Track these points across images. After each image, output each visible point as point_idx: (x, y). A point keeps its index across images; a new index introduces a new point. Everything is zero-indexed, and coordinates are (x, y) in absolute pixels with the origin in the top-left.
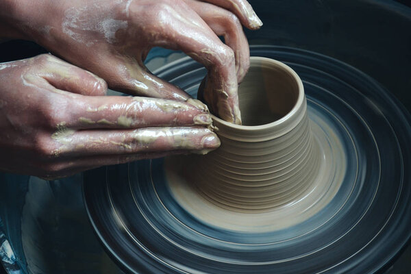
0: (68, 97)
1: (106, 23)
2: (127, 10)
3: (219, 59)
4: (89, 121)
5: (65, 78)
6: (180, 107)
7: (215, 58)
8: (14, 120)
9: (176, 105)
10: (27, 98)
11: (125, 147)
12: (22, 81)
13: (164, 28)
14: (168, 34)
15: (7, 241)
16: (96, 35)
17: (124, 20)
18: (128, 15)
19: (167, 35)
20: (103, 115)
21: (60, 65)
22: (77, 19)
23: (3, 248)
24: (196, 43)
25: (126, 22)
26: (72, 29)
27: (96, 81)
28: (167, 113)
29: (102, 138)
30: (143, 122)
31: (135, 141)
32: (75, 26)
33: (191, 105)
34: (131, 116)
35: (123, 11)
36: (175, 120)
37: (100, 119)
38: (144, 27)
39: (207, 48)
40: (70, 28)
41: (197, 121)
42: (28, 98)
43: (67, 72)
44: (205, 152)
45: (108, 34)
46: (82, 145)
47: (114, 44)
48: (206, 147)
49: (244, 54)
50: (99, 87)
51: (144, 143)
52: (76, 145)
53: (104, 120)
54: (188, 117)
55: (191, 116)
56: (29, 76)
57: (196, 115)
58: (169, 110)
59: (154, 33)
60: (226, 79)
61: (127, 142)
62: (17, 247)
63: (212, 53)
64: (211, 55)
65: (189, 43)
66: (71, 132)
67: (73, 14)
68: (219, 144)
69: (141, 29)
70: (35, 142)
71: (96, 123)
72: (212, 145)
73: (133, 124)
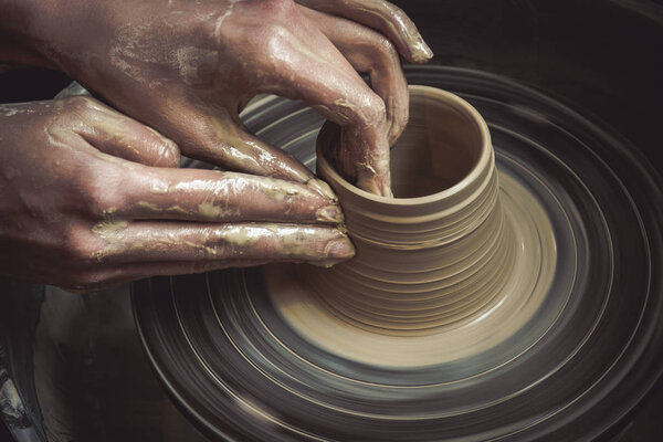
0: (121, 166)
1: (182, 53)
2: (217, 33)
3: (363, 116)
4: (154, 207)
5: (114, 137)
6: (296, 194)
7: (356, 114)
8: (32, 200)
9: (291, 188)
10: (54, 164)
11: (206, 251)
12: (45, 137)
13: (276, 65)
14: (284, 75)
15: (10, 381)
16: (166, 71)
17: (212, 49)
18: (219, 41)
19: (281, 76)
20: (176, 199)
21: (106, 114)
22: (135, 44)
23: (4, 393)
24: (326, 90)
25: (215, 53)
26: (127, 59)
27: (163, 143)
28: (276, 201)
29: (171, 235)
30: (238, 213)
31: (222, 242)
32: (131, 55)
33: (313, 191)
34: (220, 203)
35: (211, 35)
36: (287, 213)
37: (171, 206)
38: (245, 64)
39: (344, 98)
40: (123, 57)
41: (321, 216)
42: (57, 166)
43: (118, 128)
44: (329, 265)
45: (185, 69)
46: (139, 245)
47: (195, 86)
48: (331, 257)
49: (400, 101)
50: (167, 154)
51: (236, 246)
52: (129, 244)
53: (176, 207)
54: (308, 209)
55: (312, 208)
56: (57, 130)
57: (321, 207)
58: (280, 197)
59: (260, 73)
60: (372, 147)
61: (210, 243)
62: (27, 391)
63: (351, 106)
64: (348, 109)
65: (316, 90)
66: (124, 224)
67: (128, 35)
68: (353, 253)
69: (240, 66)
70: (65, 237)
71: (164, 212)
72: (342, 255)
73: (223, 215)
